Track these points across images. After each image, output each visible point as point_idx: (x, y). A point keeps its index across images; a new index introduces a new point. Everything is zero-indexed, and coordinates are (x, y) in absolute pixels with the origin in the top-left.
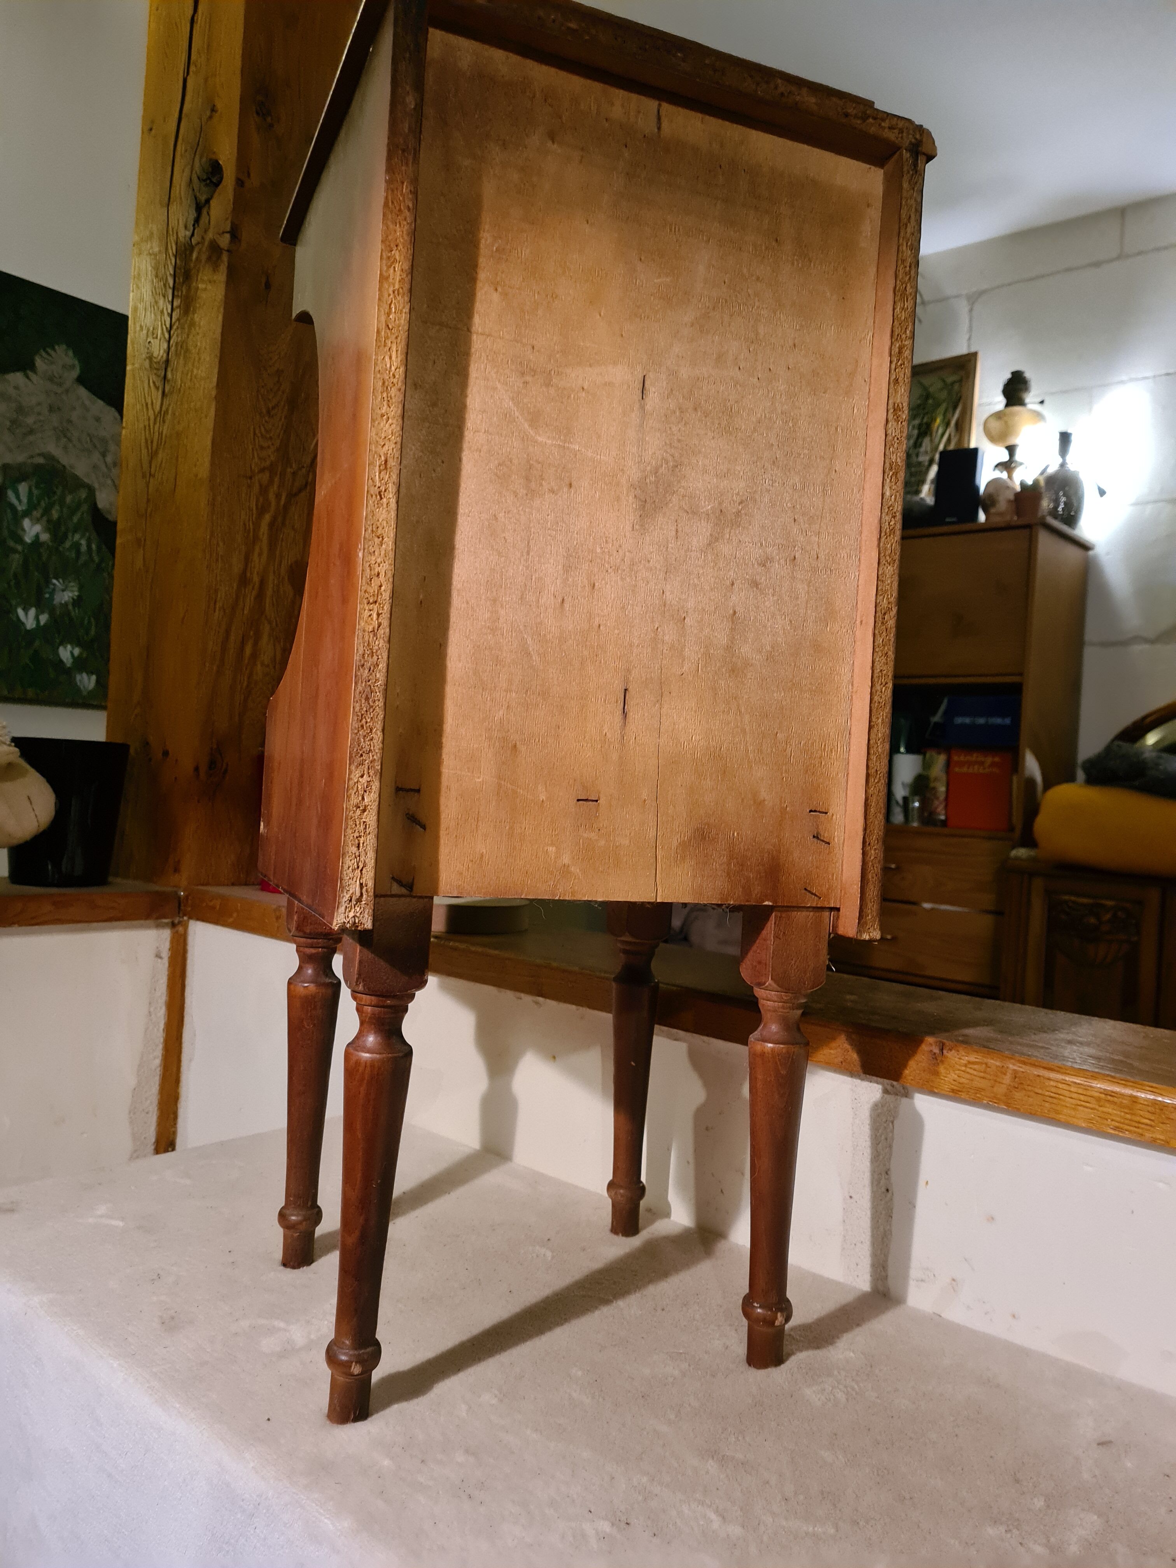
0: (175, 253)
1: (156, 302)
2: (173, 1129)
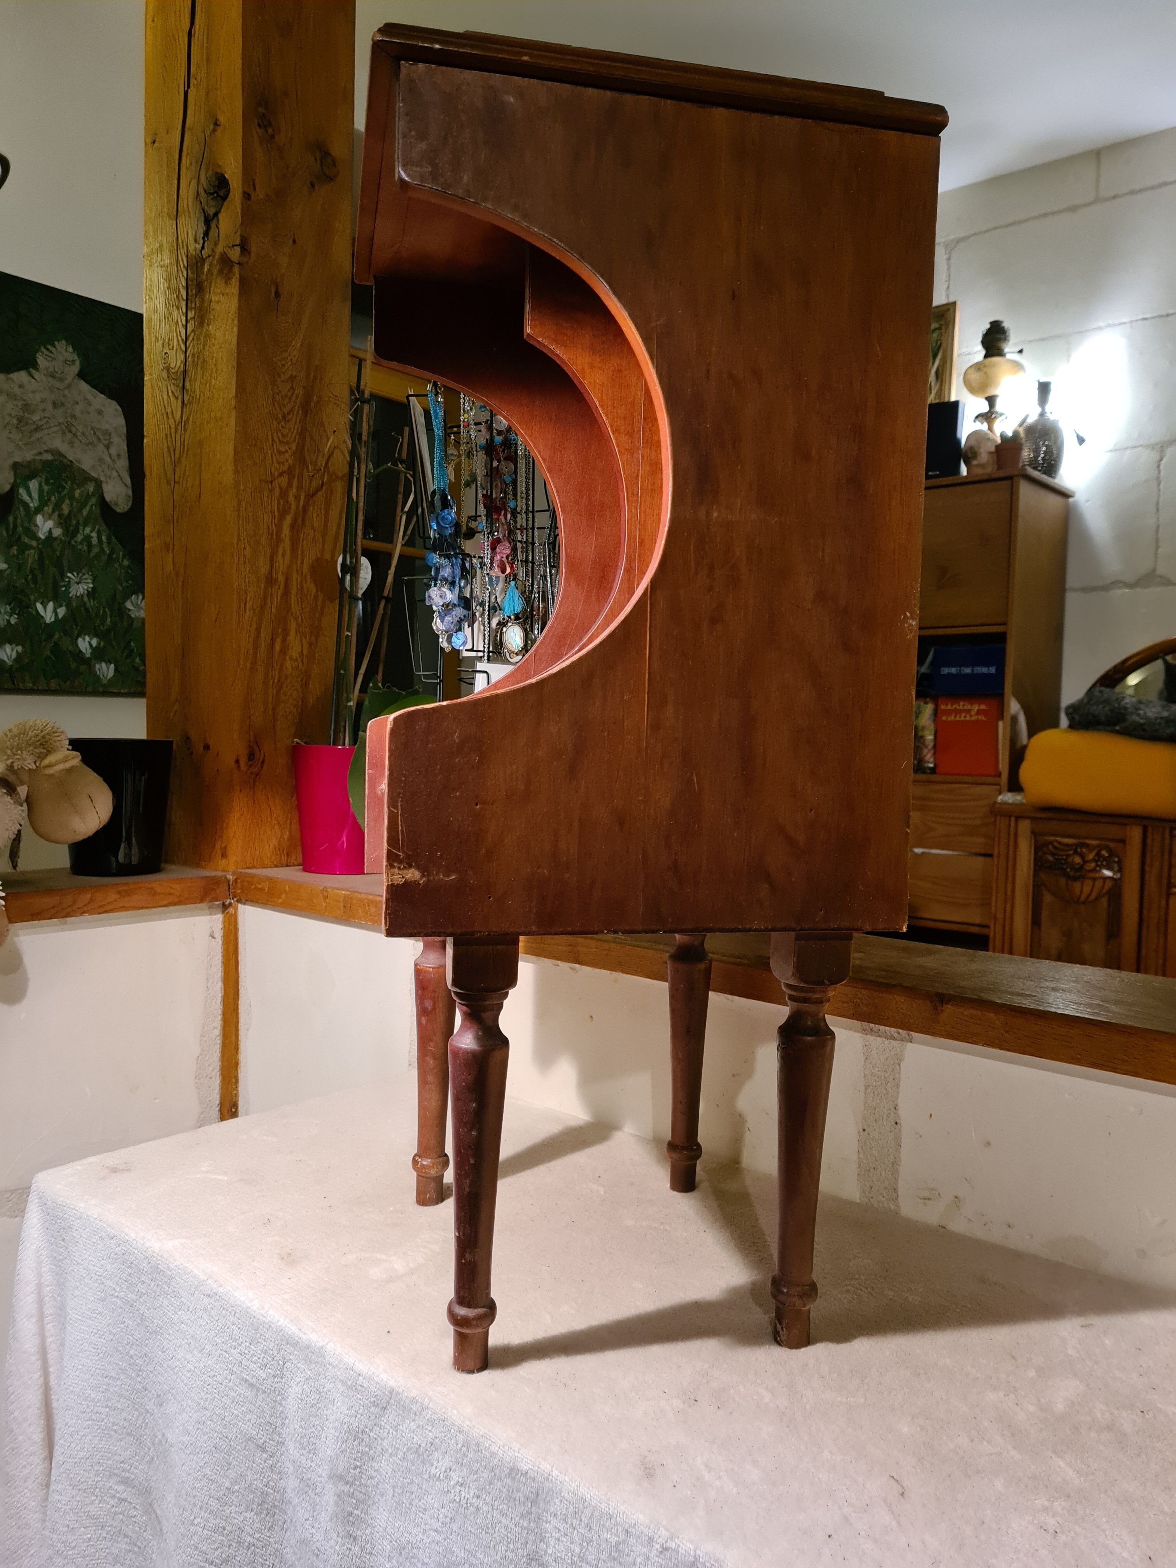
0: (186, 265)
1: (170, 314)
2: (235, 1092)
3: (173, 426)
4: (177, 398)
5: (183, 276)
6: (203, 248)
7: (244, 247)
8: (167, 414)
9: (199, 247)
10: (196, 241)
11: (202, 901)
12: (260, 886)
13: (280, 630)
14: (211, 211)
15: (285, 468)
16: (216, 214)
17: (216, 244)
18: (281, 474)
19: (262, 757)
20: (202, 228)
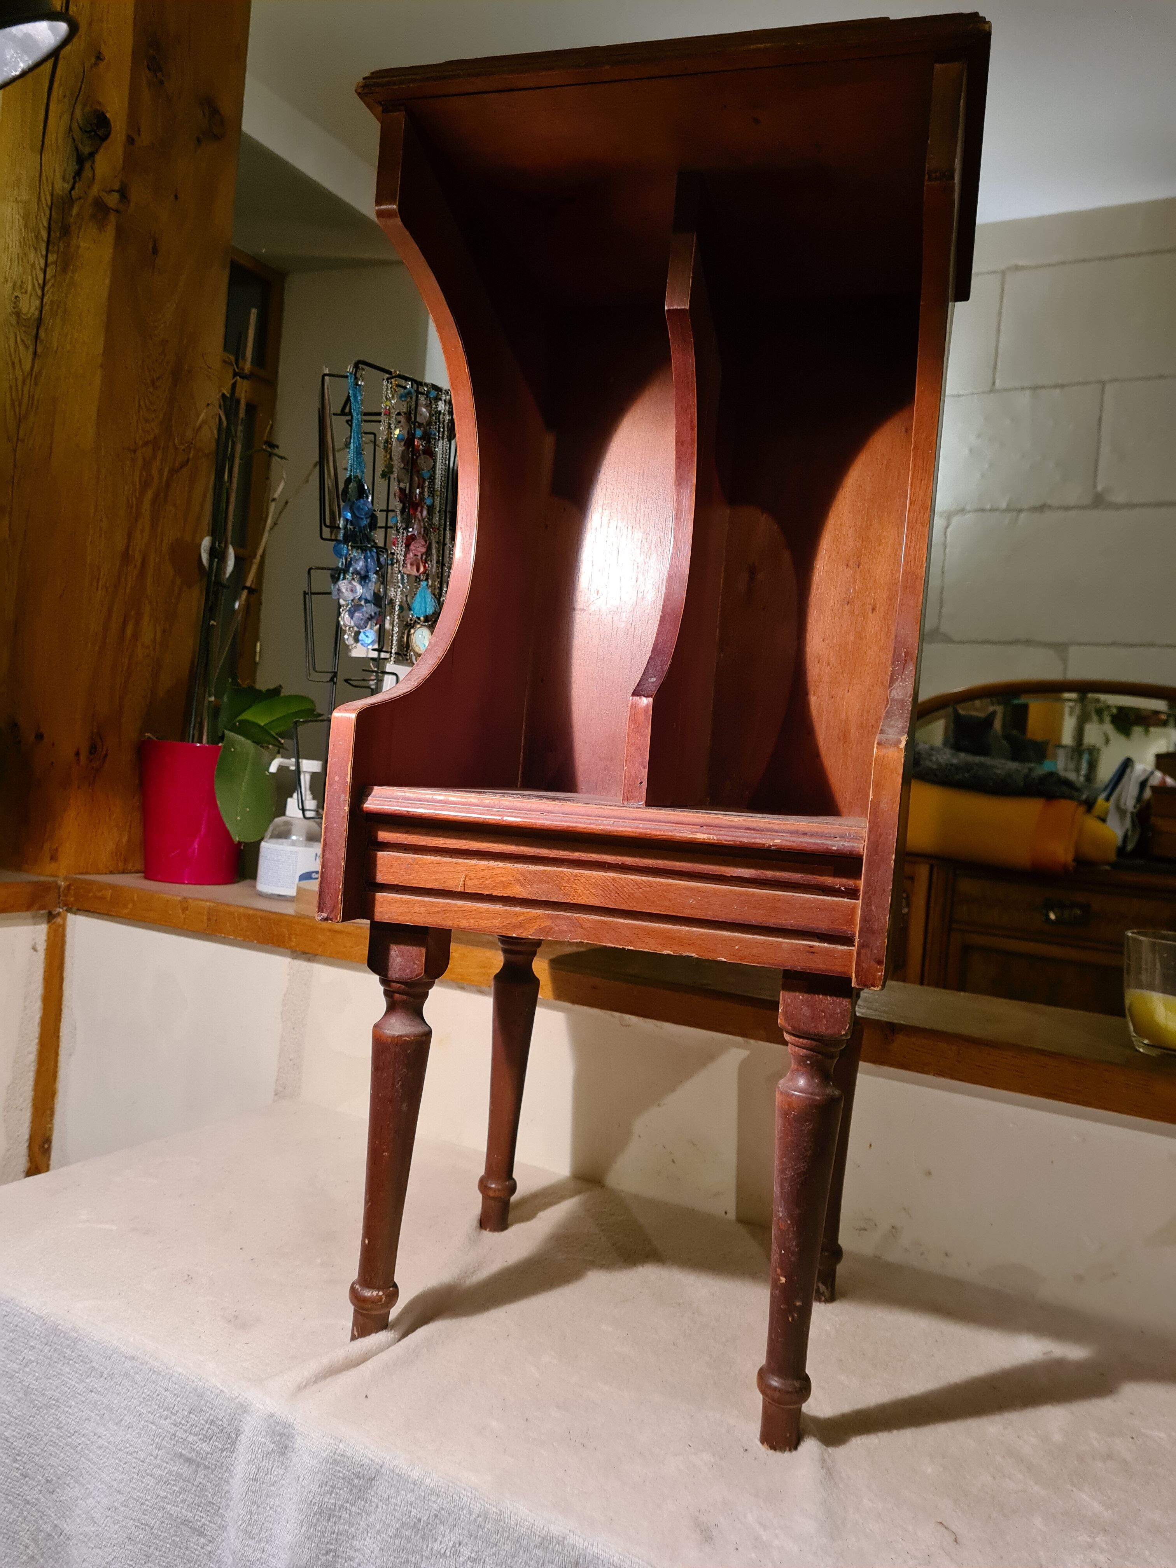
0: (49, 203)
1: (25, 254)
2: (50, 1126)
3: (20, 378)
4: (27, 347)
5: (45, 215)
6: (73, 188)
7: (123, 193)
8: (13, 363)
9: (67, 186)
10: (64, 179)
11: (29, 908)
12: (99, 894)
13: (133, 613)
14: (86, 150)
15: (152, 436)
16: (92, 155)
17: (89, 187)
18: (146, 444)
19: (105, 749)
20: (73, 167)
